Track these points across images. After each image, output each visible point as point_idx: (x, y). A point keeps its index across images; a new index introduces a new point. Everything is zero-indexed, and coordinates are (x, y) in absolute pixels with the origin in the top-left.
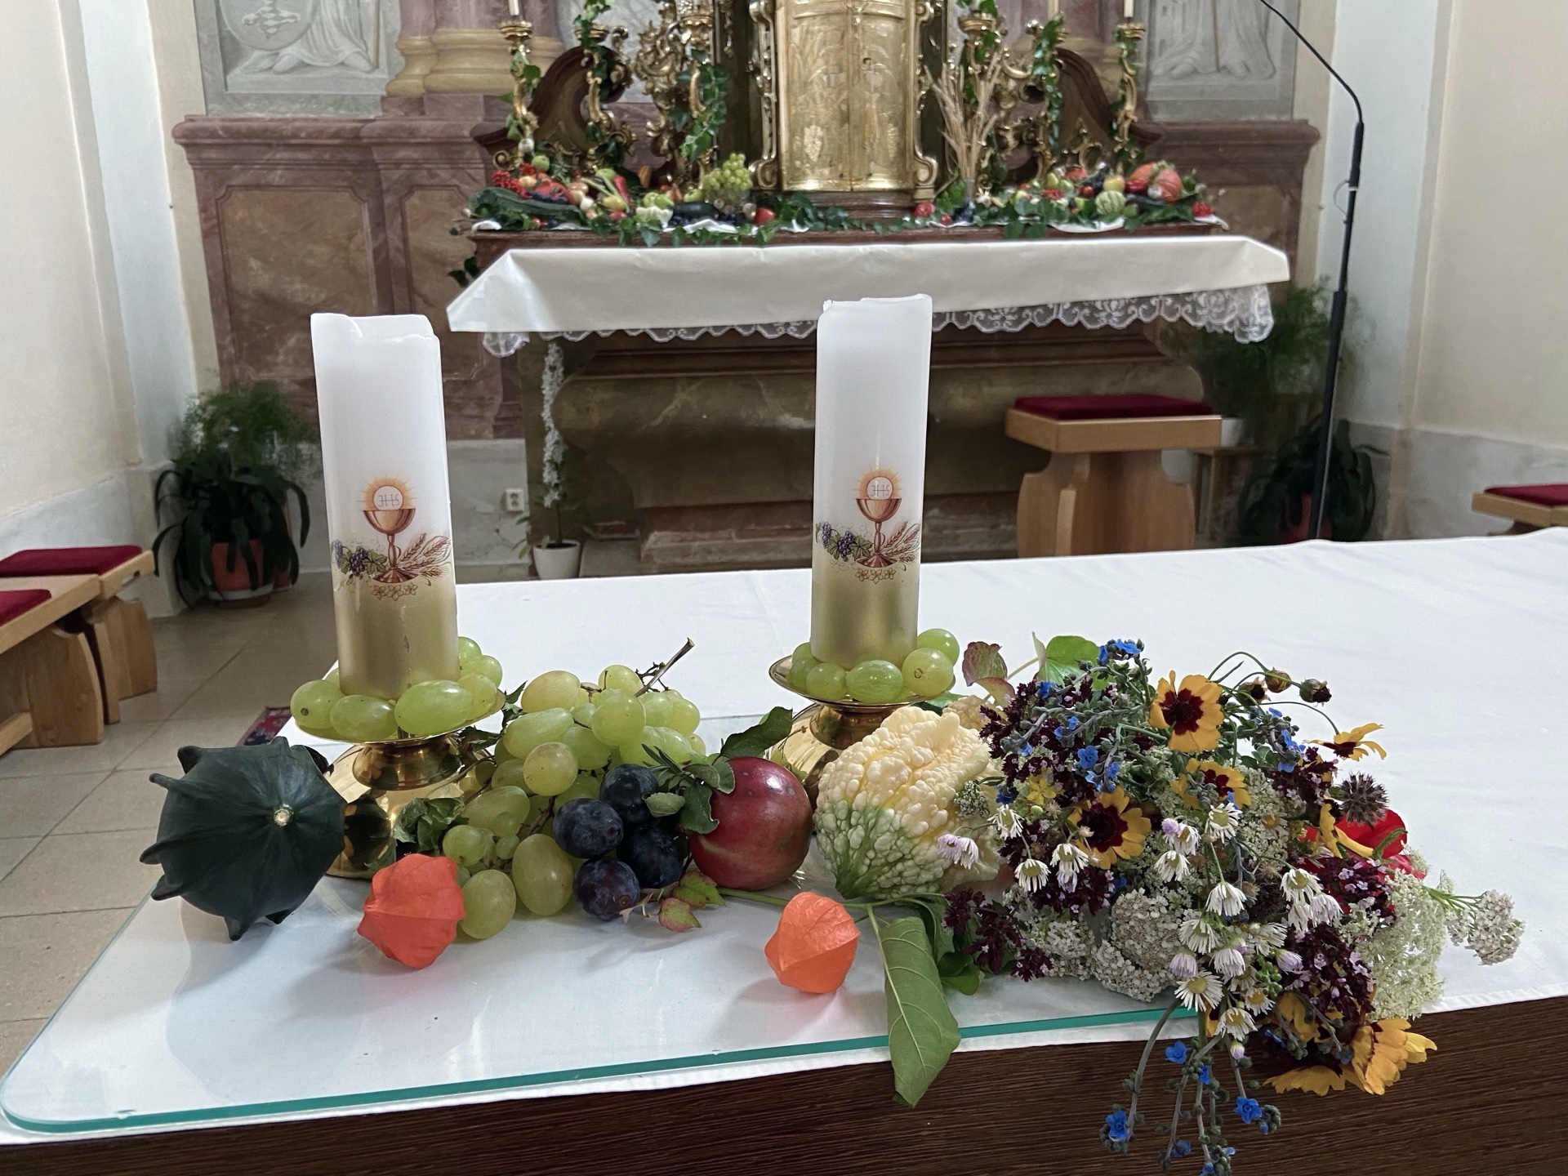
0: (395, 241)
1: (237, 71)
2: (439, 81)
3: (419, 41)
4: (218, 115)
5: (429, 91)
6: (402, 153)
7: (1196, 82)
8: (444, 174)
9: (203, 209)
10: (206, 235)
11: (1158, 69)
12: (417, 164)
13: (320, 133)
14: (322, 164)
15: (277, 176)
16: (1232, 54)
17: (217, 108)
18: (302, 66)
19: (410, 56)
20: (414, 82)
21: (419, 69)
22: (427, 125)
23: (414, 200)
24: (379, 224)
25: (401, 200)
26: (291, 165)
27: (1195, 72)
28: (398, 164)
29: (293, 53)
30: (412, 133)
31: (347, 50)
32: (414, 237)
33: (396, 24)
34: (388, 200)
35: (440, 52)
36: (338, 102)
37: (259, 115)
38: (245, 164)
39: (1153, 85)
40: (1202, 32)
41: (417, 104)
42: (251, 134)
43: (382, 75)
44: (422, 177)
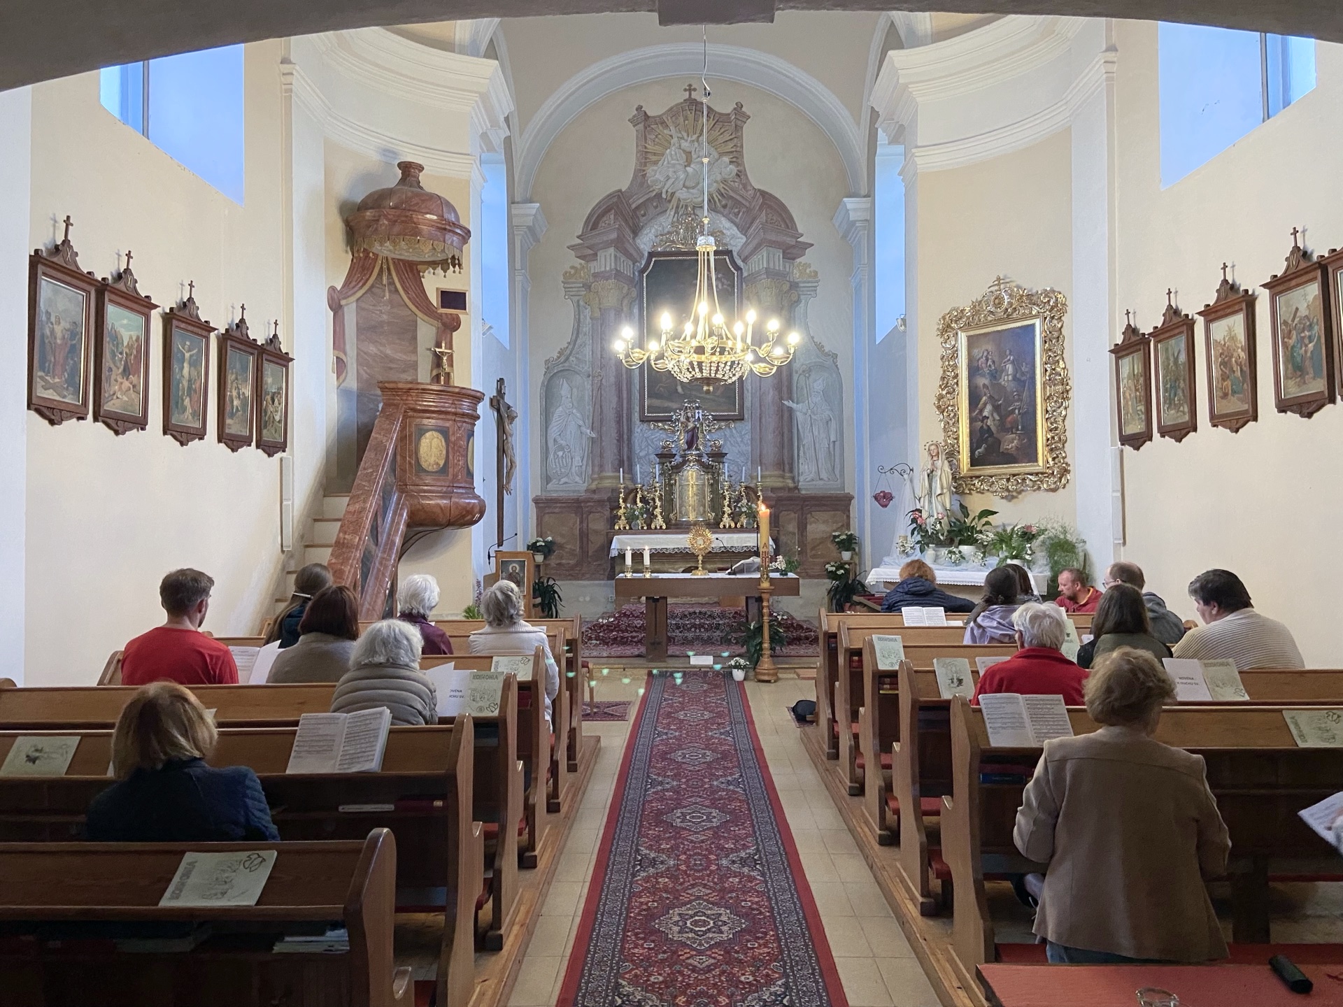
0: (585, 525)
1: (550, 484)
2: (600, 486)
3: (596, 476)
4: (544, 495)
5: (597, 488)
6: (589, 504)
7: (814, 483)
8: (599, 509)
9: (537, 519)
10: (537, 525)
11: (801, 479)
12: (592, 507)
13: (569, 499)
14: (569, 507)
15: (557, 510)
16: (824, 475)
17: (544, 494)
18: (566, 483)
19: (593, 480)
20: (593, 486)
21: (596, 483)
22: (596, 497)
23: (591, 516)
24: (581, 522)
25: (588, 516)
26: (560, 507)
27: (813, 480)
28: (587, 507)
29: (563, 480)
30: (592, 499)
31: (577, 479)
32: (590, 525)
33: (590, 473)
34: (584, 516)
35: (601, 478)
36: (574, 491)
37: (555, 495)
38: (549, 507)
39: (800, 484)
40: (814, 469)
41: (594, 492)
42: (551, 500)
43: (586, 484)
44: (594, 510)
